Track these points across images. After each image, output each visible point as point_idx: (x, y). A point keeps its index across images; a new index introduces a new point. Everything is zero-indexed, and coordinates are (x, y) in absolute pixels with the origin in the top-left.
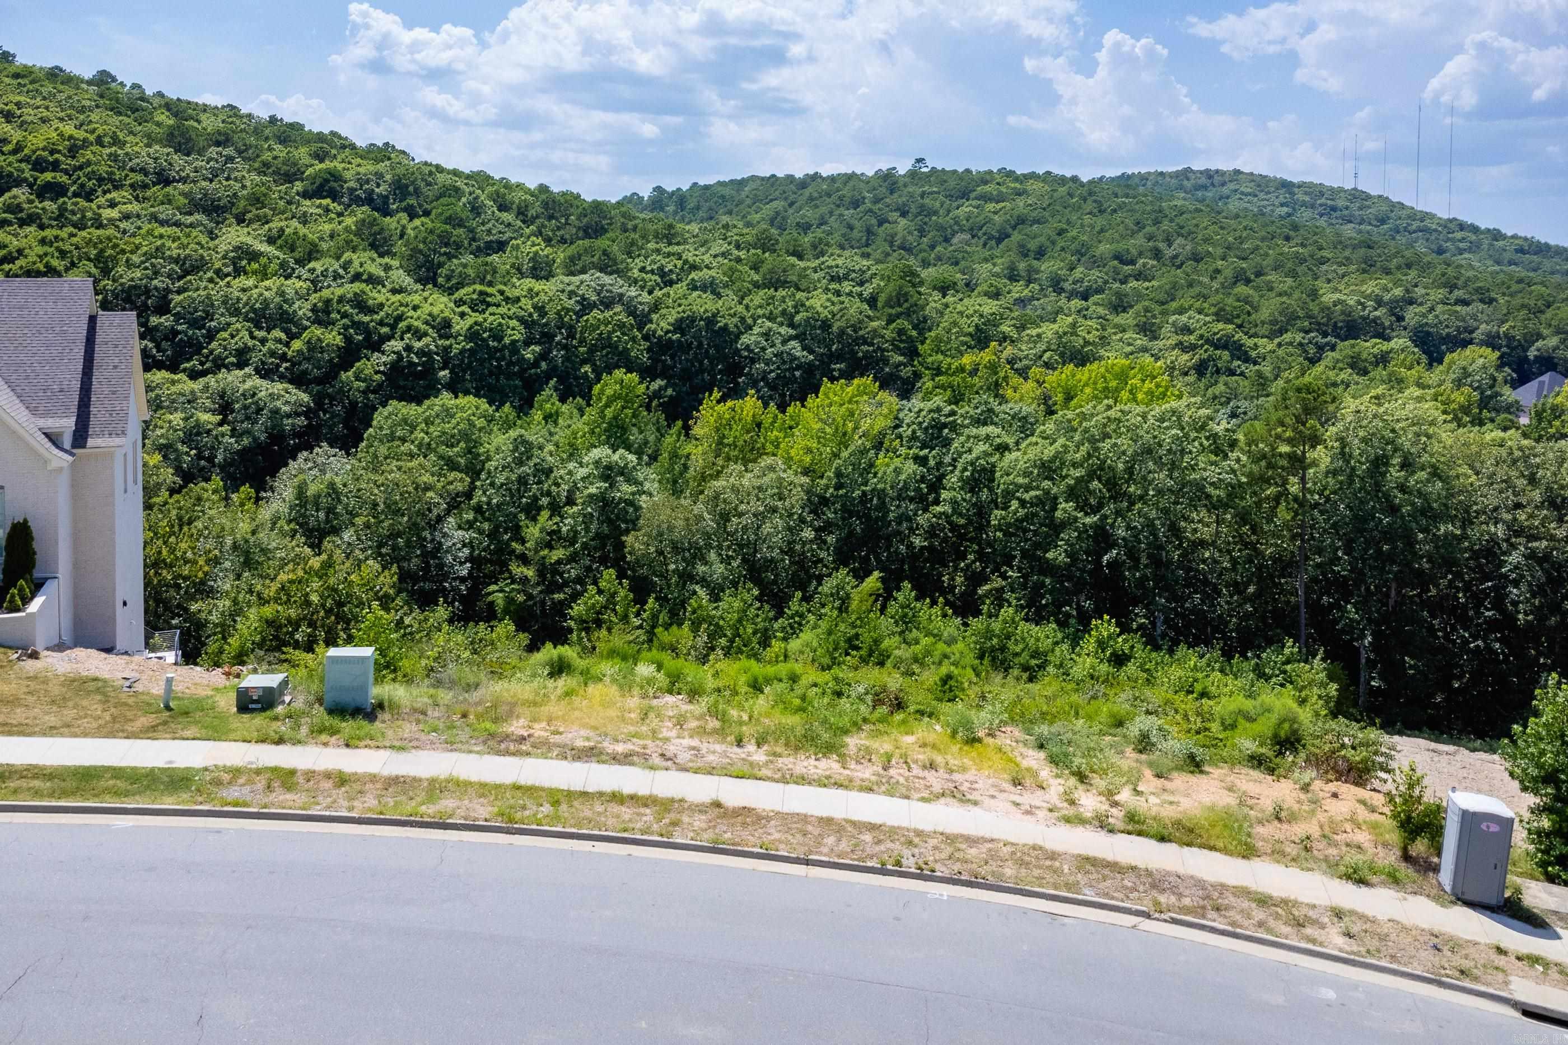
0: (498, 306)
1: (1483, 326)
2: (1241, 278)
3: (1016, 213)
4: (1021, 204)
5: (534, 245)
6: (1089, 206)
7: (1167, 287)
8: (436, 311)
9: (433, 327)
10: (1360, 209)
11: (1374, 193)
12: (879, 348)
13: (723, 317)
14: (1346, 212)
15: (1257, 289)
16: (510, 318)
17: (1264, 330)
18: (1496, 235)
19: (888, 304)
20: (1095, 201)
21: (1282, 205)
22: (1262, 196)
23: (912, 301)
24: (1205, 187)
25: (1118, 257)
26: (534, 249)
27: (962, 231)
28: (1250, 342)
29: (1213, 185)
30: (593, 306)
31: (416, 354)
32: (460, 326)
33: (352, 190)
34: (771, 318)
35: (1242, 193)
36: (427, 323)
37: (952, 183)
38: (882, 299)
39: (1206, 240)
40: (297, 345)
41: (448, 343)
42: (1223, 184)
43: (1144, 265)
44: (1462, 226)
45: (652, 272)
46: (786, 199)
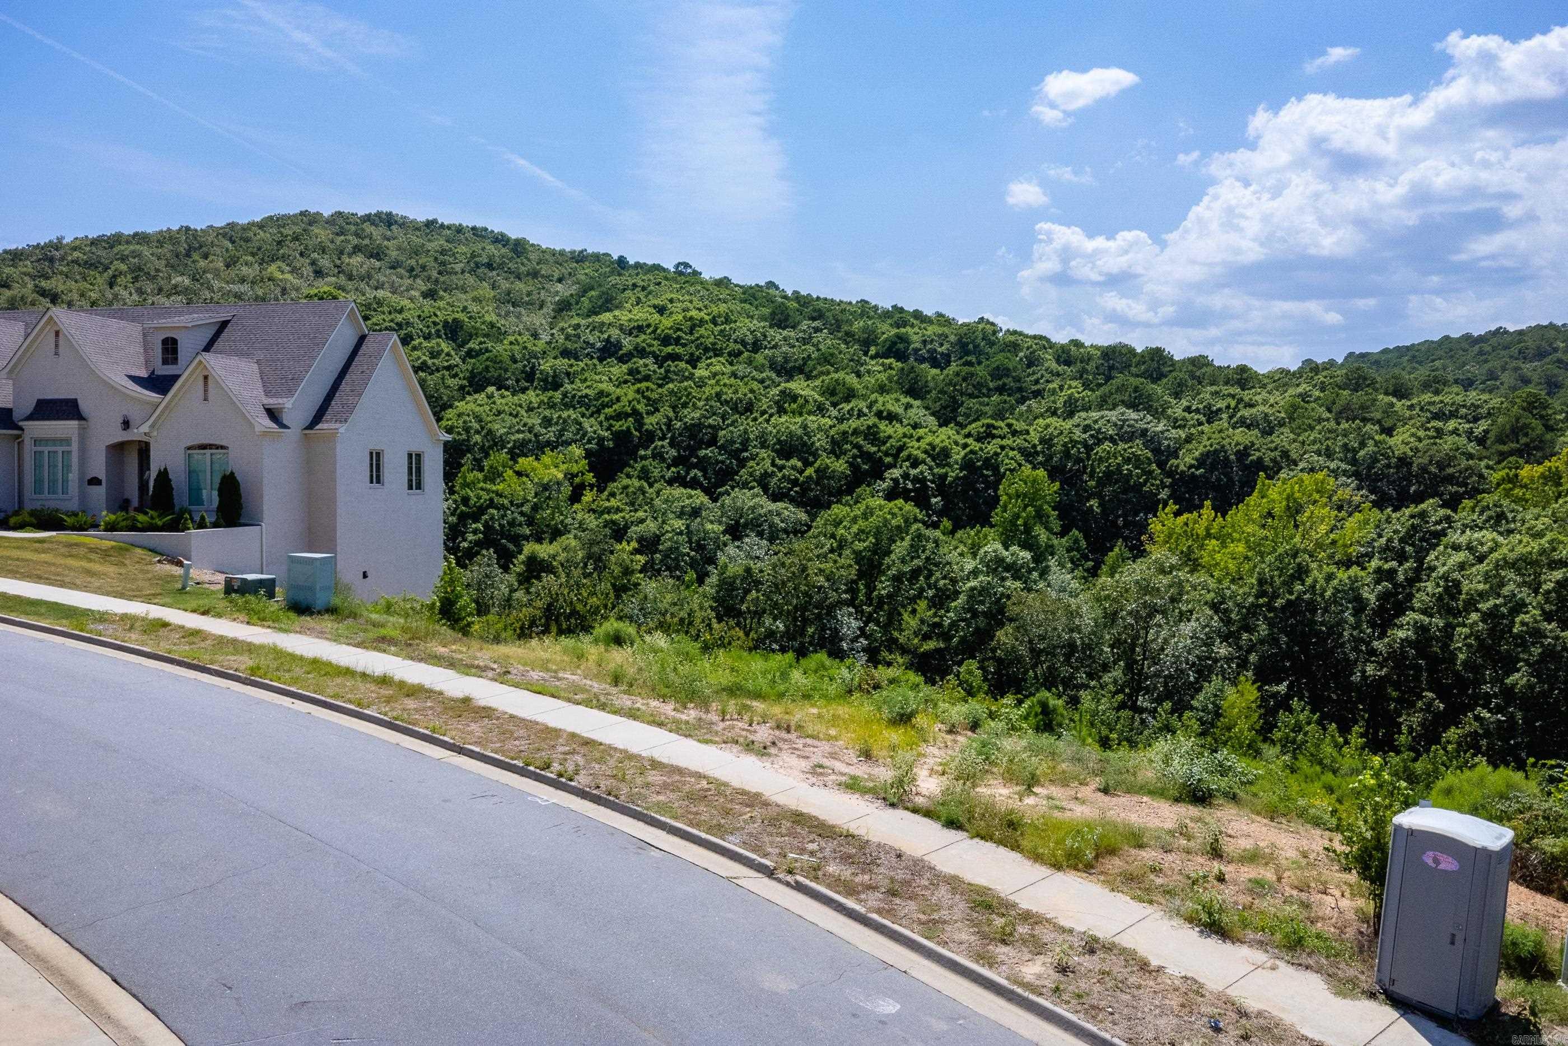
0: (1003, 438)
8: (938, 442)
9: (929, 455)
16: (1013, 449)
26: (1069, 392)
30: (1107, 439)
31: (912, 482)
32: (959, 455)
36: (925, 452)
38: (1492, 434)
40: (810, 471)
41: (943, 471)
45: (1197, 411)
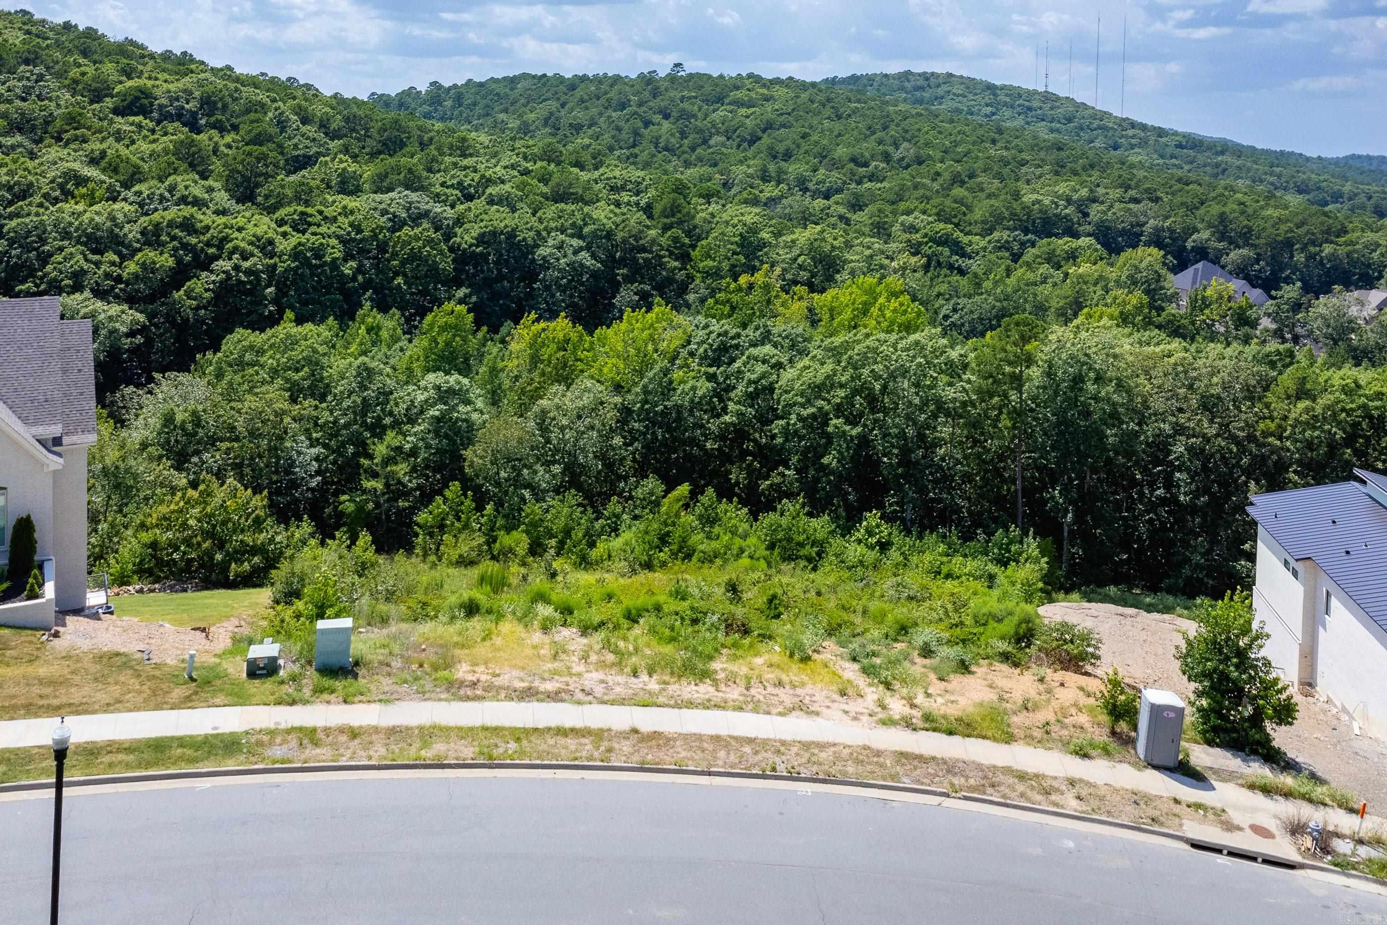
0: (318, 225)
1: (1151, 221)
2: (957, 180)
3: (765, 117)
4: (769, 109)
5: (341, 162)
6: (828, 112)
7: (897, 188)
8: (259, 231)
9: (258, 247)
10: (1052, 109)
11: (1062, 94)
12: (657, 255)
13: (521, 231)
14: (1039, 112)
15: (971, 190)
16: (329, 237)
17: (977, 229)
18: (1161, 132)
19: (664, 214)
20: (833, 107)
21: (987, 105)
22: (971, 97)
23: (685, 211)
24: (922, 88)
25: (854, 160)
26: (342, 166)
27: (718, 133)
28: (965, 239)
29: (929, 86)
30: (404, 223)
31: (245, 273)
32: (284, 245)
33: (161, 106)
34: (563, 231)
35: (954, 94)
36: (251, 243)
37: (708, 88)
38: (658, 209)
39: (927, 144)
40: (131, 266)
41: (272, 261)
42: (938, 86)
43: (876, 167)
44: (1133, 125)
45: (452, 186)
46: (558, 99)
